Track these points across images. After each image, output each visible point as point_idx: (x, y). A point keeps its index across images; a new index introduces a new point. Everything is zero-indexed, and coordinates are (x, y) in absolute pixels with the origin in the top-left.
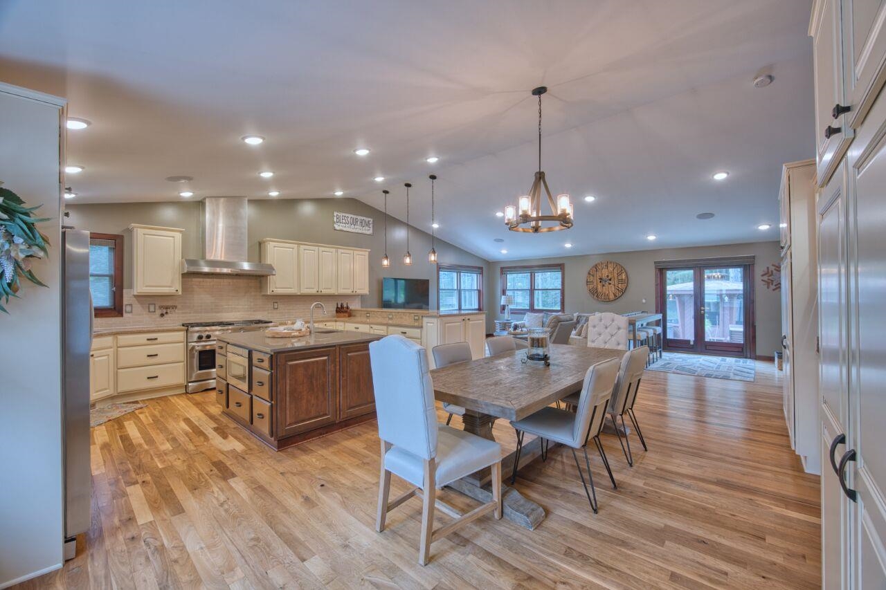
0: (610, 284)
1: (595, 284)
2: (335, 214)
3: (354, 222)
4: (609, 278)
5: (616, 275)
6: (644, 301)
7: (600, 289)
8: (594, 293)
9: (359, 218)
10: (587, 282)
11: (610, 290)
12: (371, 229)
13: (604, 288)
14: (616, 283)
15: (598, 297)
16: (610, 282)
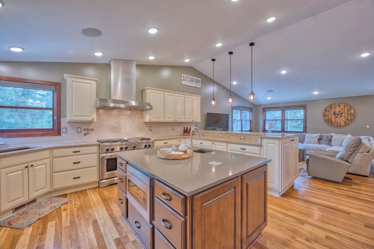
0: (341, 116)
1: (330, 116)
2: (182, 75)
3: (192, 81)
4: (341, 113)
5: (346, 111)
6: (368, 127)
7: (333, 120)
8: (329, 122)
9: (195, 78)
10: (324, 115)
11: (341, 120)
12: (200, 85)
13: (337, 119)
14: (346, 115)
15: (332, 124)
16: (341, 115)
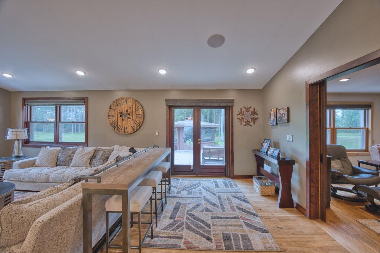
0: (129, 118)
1: (116, 118)
4: (128, 113)
5: (134, 110)
6: (157, 134)
7: (120, 123)
8: (115, 126)
10: (109, 116)
11: (129, 124)
13: (124, 122)
14: (134, 117)
15: (118, 131)
16: (129, 116)
